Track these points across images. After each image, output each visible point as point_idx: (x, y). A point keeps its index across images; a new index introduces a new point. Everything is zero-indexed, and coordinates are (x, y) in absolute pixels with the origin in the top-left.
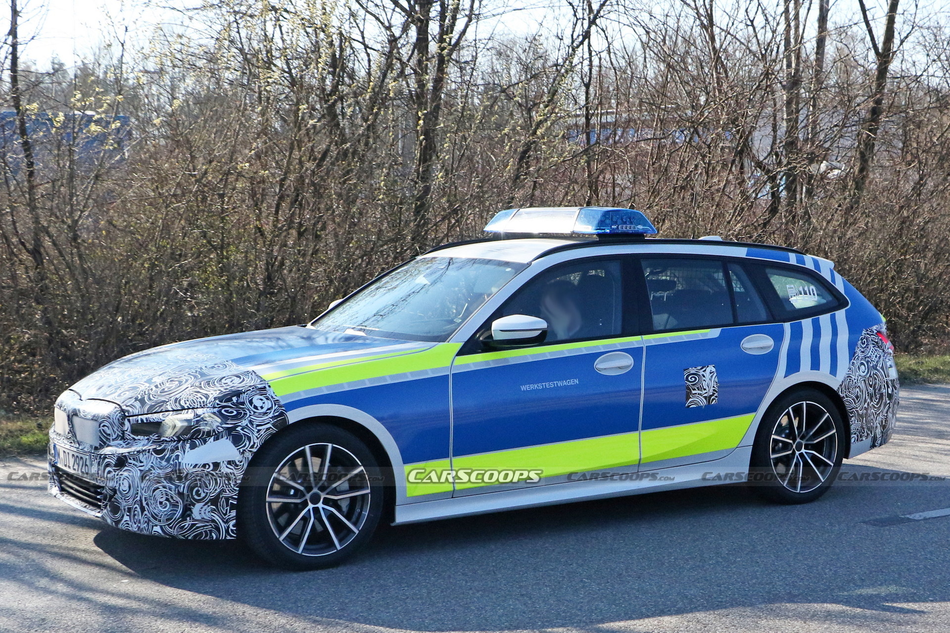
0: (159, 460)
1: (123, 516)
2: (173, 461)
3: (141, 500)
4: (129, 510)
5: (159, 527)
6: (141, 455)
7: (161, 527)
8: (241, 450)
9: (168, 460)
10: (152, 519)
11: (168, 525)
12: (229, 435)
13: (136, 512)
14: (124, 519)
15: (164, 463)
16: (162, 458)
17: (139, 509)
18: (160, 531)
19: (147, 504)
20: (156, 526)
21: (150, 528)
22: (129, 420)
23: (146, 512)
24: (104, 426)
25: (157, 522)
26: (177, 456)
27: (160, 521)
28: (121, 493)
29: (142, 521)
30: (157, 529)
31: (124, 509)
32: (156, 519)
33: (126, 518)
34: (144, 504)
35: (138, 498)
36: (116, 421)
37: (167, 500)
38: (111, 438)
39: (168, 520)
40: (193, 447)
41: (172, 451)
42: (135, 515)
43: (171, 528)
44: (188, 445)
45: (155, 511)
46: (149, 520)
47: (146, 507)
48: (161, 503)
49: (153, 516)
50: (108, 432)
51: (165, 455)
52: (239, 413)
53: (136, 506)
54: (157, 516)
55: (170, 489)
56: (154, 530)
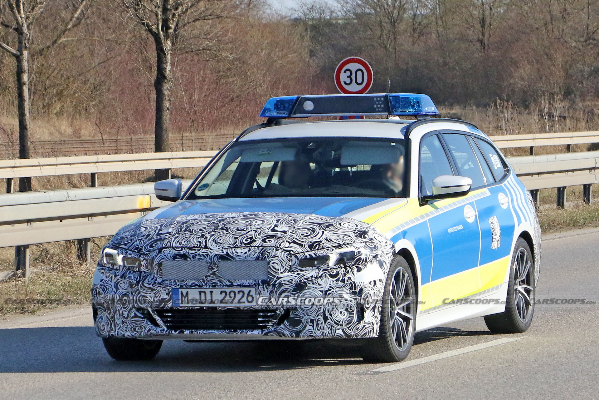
0: (335, 281)
1: (305, 327)
2: (347, 281)
3: (324, 313)
4: (312, 321)
5: (341, 330)
6: (319, 280)
7: (343, 330)
8: (384, 271)
9: (343, 281)
10: (334, 325)
11: (348, 328)
12: (377, 261)
13: (319, 322)
14: (307, 329)
15: (340, 284)
16: (338, 280)
17: (322, 319)
18: (342, 333)
19: (330, 315)
20: (339, 329)
21: (333, 332)
22: (296, 257)
23: (329, 321)
24: (273, 263)
25: (339, 327)
26: (350, 278)
27: (342, 326)
28: (302, 309)
29: (325, 328)
30: (340, 332)
31: (307, 322)
32: (338, 325)
33: (309, 327)
34: (327, 315)
35: (322, 311)
36: (285, 259)
37: (346, 310)
38: (279, 272)
39: (347, 324)
40: (359, 270)
41: (345, 275)
42: (318, 324)
43: (350, 330)
44: (356, 269)
45: (337, 319)
46: (332, 326)
47: (329, 316)
48: (341, 312)
49: (335, 323)
50: (277, 267)
51: (339, 278)
52: (375, 246)
53: (319, 317)
54: (339, 322)
55: (351, 301)
56: (336, 333)
